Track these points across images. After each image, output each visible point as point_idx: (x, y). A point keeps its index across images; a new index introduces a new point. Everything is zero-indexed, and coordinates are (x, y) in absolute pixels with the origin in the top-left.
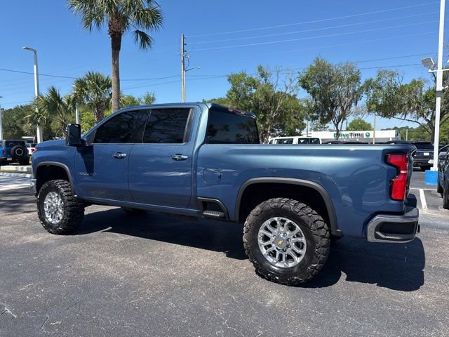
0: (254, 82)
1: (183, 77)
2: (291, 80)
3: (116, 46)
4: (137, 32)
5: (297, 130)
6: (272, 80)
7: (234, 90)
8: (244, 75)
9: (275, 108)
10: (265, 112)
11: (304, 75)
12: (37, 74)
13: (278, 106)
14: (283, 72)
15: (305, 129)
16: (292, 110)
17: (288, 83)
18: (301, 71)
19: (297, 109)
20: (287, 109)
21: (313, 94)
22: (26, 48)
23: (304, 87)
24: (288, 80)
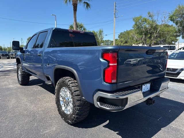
0: (146, 20)
1: (115, 21)
2: (165, 17)
3: (75, 9)
4: (85, 2)
5: (173, 42)
6: (155, 18)
7: (136, 24)
8: (141, 17)
9: (156, 32)
10: (151, 34)
11: (172, 14)
12: (56, 24)
13: (158, 30)
14: (160, 14)
15: (178, 42)
16: (166, 32)
17: (163, 19)
18: (170, 13)
19: (168, 31)
20: (163, 32)
21: (177, 24)
22: (52, 15)
23: (171, 20)
24: (163, 17)
